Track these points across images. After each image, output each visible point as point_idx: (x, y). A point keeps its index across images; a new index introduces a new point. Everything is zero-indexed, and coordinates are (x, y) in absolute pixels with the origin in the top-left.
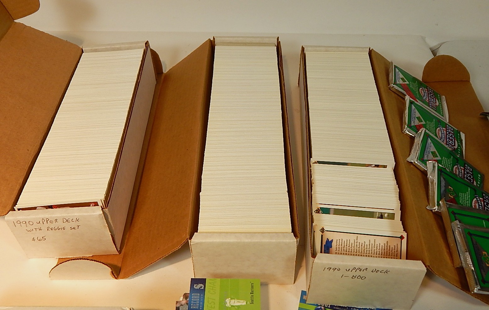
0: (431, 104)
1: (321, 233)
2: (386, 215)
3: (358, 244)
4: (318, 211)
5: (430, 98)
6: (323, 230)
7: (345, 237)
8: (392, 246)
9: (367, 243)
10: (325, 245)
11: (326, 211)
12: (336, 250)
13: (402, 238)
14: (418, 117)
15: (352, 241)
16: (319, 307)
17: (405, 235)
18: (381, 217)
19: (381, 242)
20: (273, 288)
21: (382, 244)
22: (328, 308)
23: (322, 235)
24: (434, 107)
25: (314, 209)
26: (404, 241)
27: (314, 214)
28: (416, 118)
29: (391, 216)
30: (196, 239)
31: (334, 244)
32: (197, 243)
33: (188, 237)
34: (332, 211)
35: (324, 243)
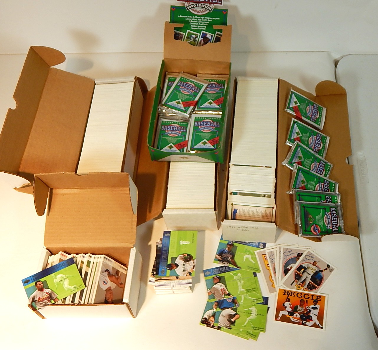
0: (313, 117)
1: (231, 206)
2: (267, 196)
3: (250, 211)
4: (231, 194)
5: (313, 113)
6: (232, 204)
7: (244, 208)
8: (268, 212)
9: (255, 211)
10: (233, 212)
11: (235, 194)
12: (239, 214)
13: (273, 208)
14: (297, 132)
15: (247, 210)
16: (230, 242)
17: (275, 206)
18: (264, 196)
19: (262, 210)
20: (207, 233)
21: (263, 211)
22: (234, 242)
23: (232, 207)
24: (314, 120)
25: (229, 193)
26: (274, 209)
27: (229, 195)
28: (296, 133)
29: (270, 196)
30: (165, 212)
31: (238, 211)
32: (166, 214)
33: (161, 211)
34: (238, 194)
35: (233, 211)
